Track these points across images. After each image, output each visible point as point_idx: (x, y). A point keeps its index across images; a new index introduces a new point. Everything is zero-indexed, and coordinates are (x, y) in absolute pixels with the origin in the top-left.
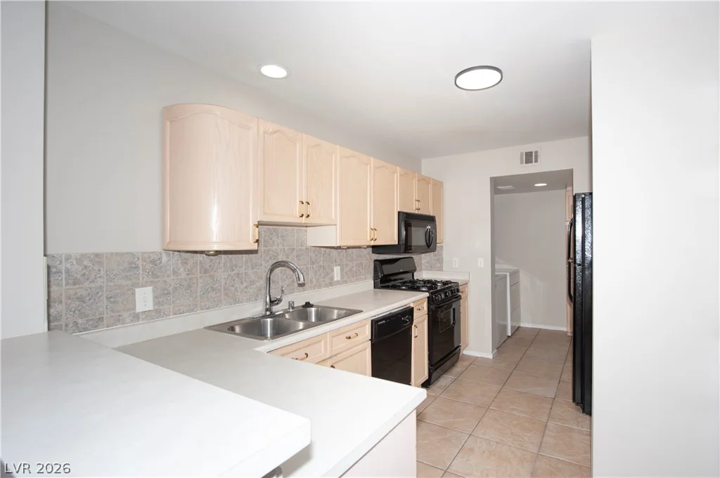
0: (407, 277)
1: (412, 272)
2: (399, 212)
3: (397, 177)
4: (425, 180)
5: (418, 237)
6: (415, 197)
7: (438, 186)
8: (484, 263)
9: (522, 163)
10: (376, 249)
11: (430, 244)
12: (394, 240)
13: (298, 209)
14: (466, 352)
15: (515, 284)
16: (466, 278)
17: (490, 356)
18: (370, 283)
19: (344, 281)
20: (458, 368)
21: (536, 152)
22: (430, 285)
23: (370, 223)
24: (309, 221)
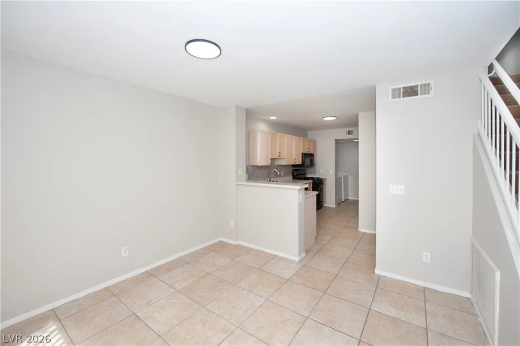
0: (303, 176)
1: (305, 175)
2: (302, 153)
3: (301, 141)
4: (310, 141)
5: (308, 161)
6: (307, 147)
7: (315, 142)
8: (332, 171)
9: (347, 134)
10: (293, 166)
11: (312, 164)
12: (300, 163)
13: (278, 154)
14: (325, 205)
15: (346, 180)
16: (325, 177)
17: (335, 206)
18: (292, 177)
19: (284, 176)
20: (322, 209)
21: (352, 131)
22: (312, 179)
23: (294, 157)
24: (281, 157)
